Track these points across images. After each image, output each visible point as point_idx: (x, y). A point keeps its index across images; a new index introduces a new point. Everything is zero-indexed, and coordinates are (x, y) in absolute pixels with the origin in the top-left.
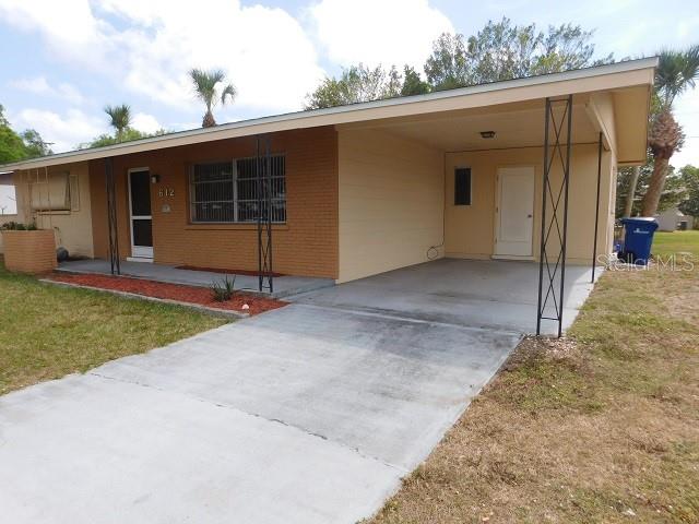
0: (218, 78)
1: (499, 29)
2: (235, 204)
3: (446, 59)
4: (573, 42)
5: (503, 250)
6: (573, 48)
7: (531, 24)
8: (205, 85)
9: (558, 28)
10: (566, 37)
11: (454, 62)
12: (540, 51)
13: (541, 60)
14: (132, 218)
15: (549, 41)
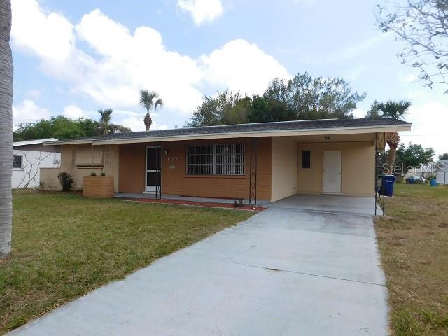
0: (154, 96)
1: (303, 78)
2: (214, 166)
3: (276, 91)
4: (340, 87)
5: (327, 189)
6: (340, 89)
7: (320, 76)
8: (147, 99)
9: (332, 79)
10: (336, 84)
11: (280, 92)
12: (324, 90)
13: (324, 94)
14: (147, 171)
15: (329, 85)
